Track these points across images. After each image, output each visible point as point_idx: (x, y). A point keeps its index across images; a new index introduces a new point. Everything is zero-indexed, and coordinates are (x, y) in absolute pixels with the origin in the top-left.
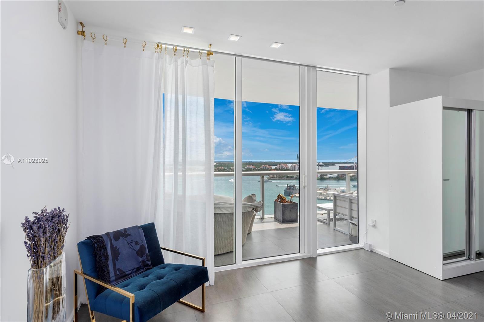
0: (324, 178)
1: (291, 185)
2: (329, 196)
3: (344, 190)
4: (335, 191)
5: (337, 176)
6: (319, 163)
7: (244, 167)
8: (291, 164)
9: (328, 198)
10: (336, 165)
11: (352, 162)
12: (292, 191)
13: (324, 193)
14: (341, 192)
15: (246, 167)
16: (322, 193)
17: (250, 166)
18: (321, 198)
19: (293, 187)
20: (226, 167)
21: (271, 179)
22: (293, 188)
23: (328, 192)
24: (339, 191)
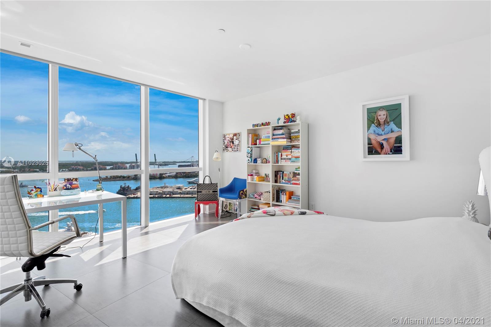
0: (163, 176)
1: (125, 186)
2: (165, 193)
3: (179, 187)
4: (172, 188)
5: (175, 175)
6: (159, 162)
7: (68, 168)
8: (130, 164)
9: (164, 196)
10: (176, 164)
11: (189, 161)
12: (126, 192)
13: (161, 191)
14: (177, 189)
15: (70, 167)
16: (159, 191)
17: (76, 167)
18: (157, 196)
19: (127, 187)
20: (38, 169)
21: (104, 180)
22: (128, 189)
23: (165, 190)
24: (175, 188)
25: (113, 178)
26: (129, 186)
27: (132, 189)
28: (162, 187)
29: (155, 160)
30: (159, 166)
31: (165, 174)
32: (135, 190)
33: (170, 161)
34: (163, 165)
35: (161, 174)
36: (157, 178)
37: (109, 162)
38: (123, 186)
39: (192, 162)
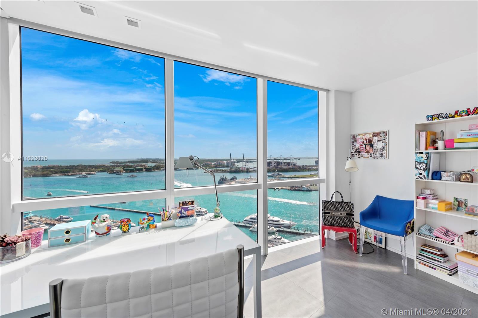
25: (216, 171)
26: (226, 177)
27: (228, 179)
28: (248, 179)
29: (244, 158)
30: (246, 163)
31: (250, 169)
32: (230, 180)
33: (254, 159)
34: (249, 162)
35: (248, 169)
36: (245, 172)
37: (213, 159)
38: (222, 177)
39: (271, 160)
